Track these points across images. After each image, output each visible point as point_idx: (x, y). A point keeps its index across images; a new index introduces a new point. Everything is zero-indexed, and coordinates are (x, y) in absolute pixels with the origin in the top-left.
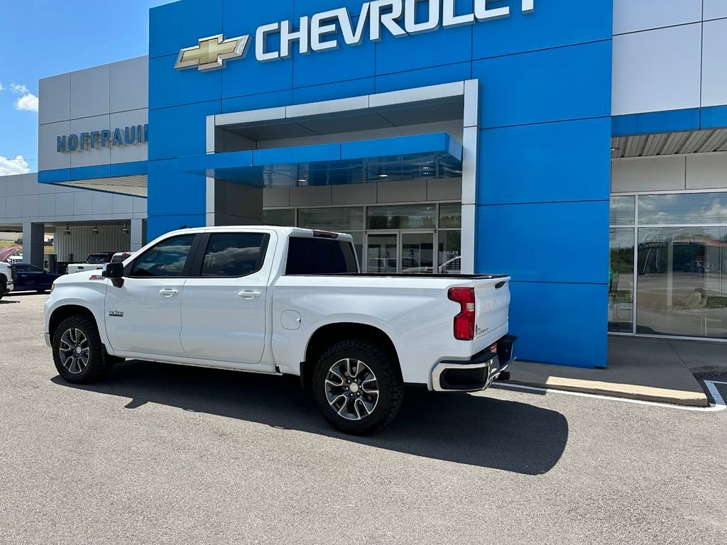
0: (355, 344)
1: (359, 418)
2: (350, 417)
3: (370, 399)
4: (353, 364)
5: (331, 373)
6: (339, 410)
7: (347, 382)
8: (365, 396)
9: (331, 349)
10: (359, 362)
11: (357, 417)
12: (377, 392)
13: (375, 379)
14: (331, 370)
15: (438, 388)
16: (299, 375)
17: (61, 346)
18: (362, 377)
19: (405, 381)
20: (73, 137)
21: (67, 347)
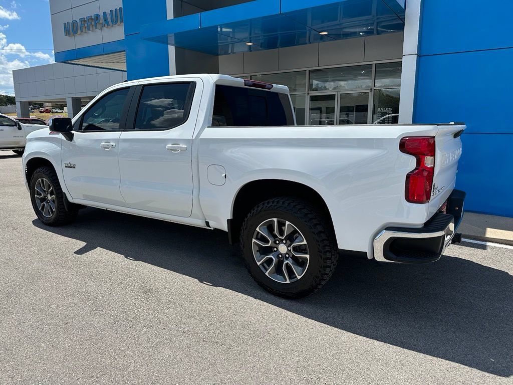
0: (283, 203)
1: (288, 282)
2: (278, 279)
3: (300, 263)
4: (281, 225)
5: (258, 232)
6: (267, 271)
7: (275, 242)
8: (295, 259)
9: (258, 207)
10: (287, 223)
11: (286, 280)
12: (308, 256)
13: (305, 242)
14: (257, 229)
15: (380, 257)
16: (227, 231)
17: (36, 193)
18: (291, 238)
19: (339, 247)
20: (74, 23)
21: (41, 195)
